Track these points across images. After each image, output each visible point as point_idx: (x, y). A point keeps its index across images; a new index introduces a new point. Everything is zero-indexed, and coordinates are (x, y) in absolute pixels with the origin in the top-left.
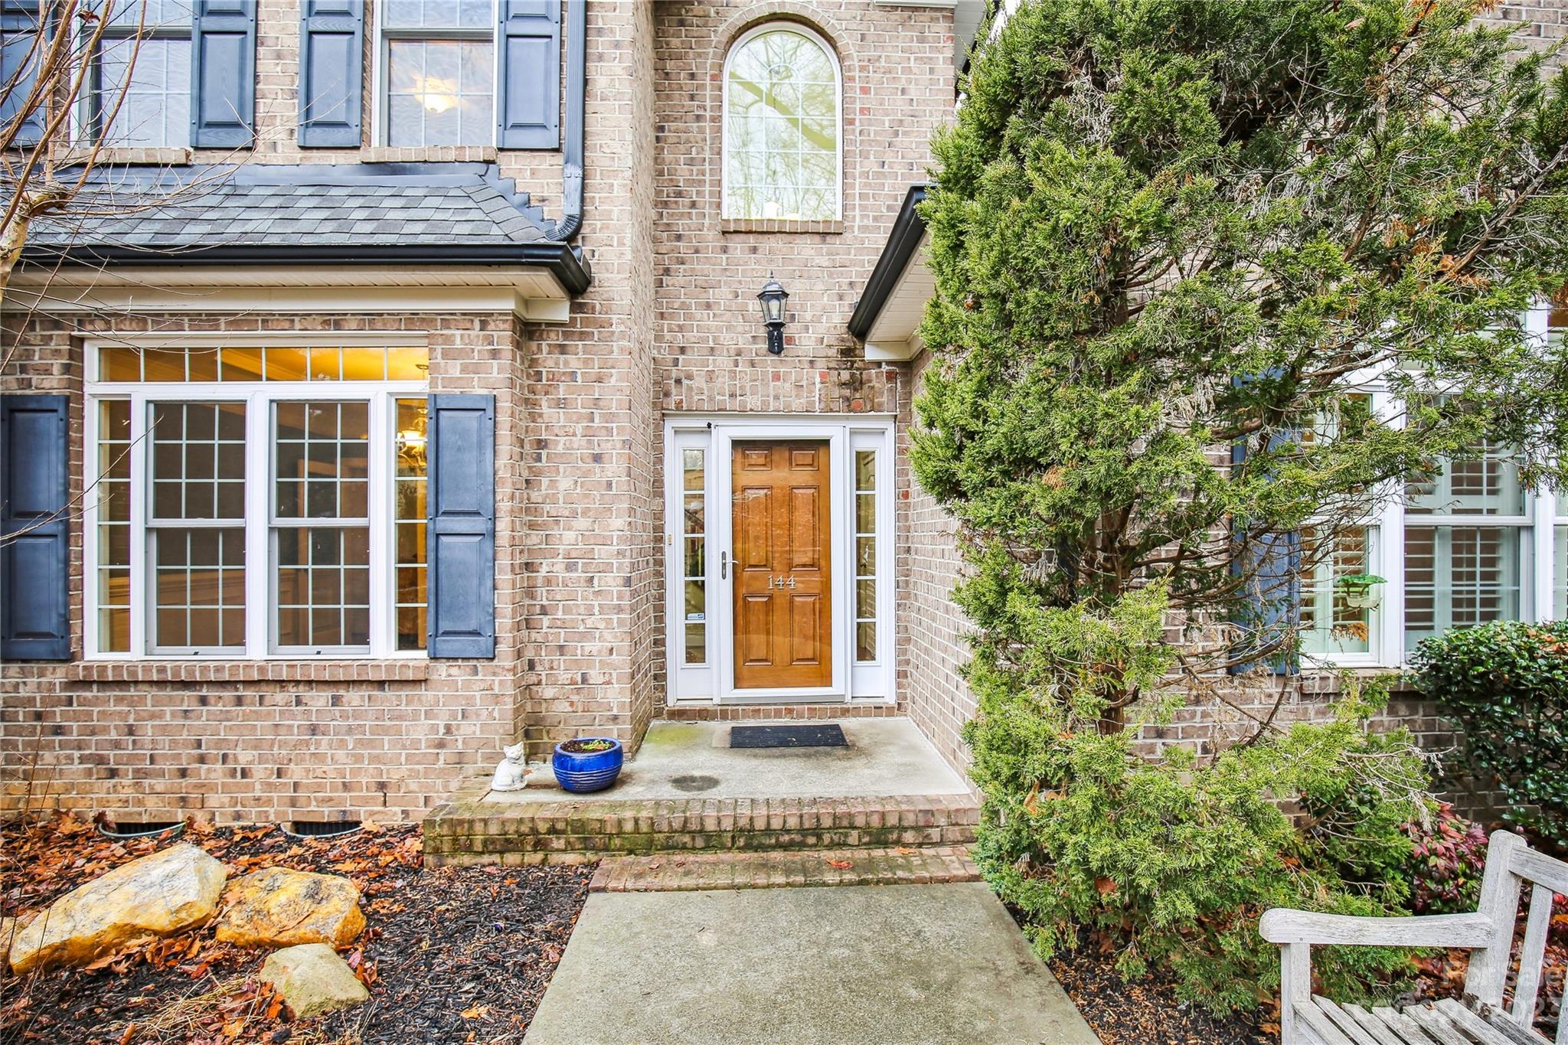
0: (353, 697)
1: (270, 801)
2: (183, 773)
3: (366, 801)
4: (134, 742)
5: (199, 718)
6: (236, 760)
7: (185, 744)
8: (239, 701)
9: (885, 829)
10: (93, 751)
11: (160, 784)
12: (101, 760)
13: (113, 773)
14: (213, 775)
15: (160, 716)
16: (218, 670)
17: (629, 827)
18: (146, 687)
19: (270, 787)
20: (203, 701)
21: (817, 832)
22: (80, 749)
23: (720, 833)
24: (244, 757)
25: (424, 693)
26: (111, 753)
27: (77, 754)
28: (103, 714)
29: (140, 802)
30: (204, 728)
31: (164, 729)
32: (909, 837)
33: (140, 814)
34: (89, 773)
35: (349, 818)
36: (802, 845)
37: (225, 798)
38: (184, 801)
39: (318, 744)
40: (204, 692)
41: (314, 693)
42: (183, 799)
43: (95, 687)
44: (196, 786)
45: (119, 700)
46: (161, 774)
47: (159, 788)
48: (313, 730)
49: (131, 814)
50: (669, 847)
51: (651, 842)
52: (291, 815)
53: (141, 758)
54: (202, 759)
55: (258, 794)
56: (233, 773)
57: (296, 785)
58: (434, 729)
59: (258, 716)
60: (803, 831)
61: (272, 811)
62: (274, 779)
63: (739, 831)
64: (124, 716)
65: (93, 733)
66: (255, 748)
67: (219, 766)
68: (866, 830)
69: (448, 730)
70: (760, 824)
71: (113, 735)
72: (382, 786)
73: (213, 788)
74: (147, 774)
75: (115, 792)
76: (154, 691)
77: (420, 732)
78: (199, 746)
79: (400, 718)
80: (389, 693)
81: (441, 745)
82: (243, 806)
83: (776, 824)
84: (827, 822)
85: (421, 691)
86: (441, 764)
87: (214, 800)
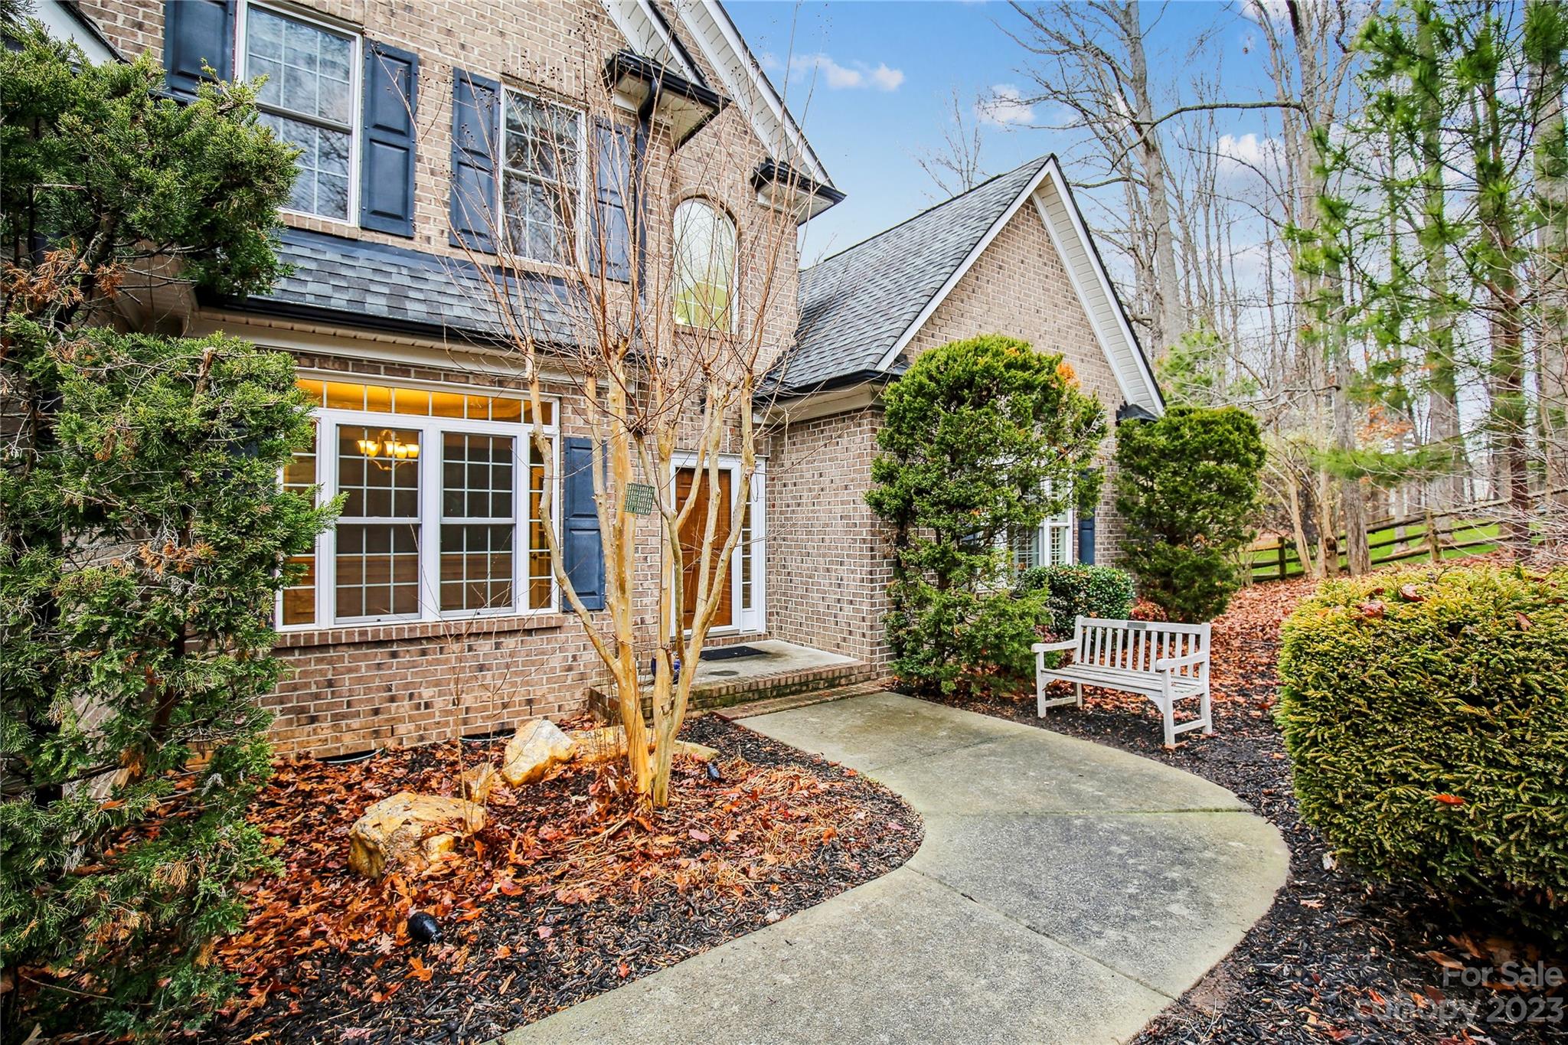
0: (510, 642)
1: (447, 724)
2: (376, 712)
3: (518, 714)
4: (333, 693)
5: (390, 668)
6: (420, 696)
7: (378, 689)
8: (424, 653)
9: (834, 679)
10: (295, 704)
11: (355, 723)
12: (303, 710)
13: (313, 720)
14: (401, 710)
15: (357, 669)
16: (411, 630)
17: (724, 692)
18: (345, 649)
19: (448, 713)
20: (394, 655)
21: (806, 684)
22: (282, 703)
23: (765, 689)
24: (427, 693)
25: (560, 636)
26: (312, 704)
27: (279, 707)
28: (304, 674)
29: (338, 739)
30: (395, 675)
31: (360, 680)
32: (843, 681)
33: (338, 749)
34: (290, 722)
35: (507, 727)
36: (800, 692)
37: (412, 726)
38: (376, 734)
39: (484, 677)
40: (395, 648)
41: (481, 642)
42: (375, 732)
43: (297, 653)
44: (387, 720)
45: (319, 661)
46: (358, 714)
47: (355, 726)
48: (481, 668)
49: (329, 750)
50: (744, 701)
51: (734, 699)
52: (463, 730)
53: (340, 705)
54: (392, 699)
55: (437, 719)
56: (418, 707)
57: (468, 710)
58: (566, 658)
59: (438, 662)
60: (801, 684)
61: (448, 730)
62: (450, 707)
63: (774, 687)
64: (322, 672)
65: (295, 689)
66: (436, 685)
67: (406, 703)
68: (826, 680)
69: (574, 658)
70: (783, 683)
71: (314, 689)
72: (530, 702)
73: (401, 720)
74: (344, 716)
75: (315, 734)
76: (352, 651)
77: (556, 661)
78: (390, 690)
79: (543, 653)
80: (535, 638)
81: (570, 669)
82: (425, 729)
83: (790, 682)
84: (811, 678)
85: (558, 635)
86: (569, 682)
87: (402, 729)
